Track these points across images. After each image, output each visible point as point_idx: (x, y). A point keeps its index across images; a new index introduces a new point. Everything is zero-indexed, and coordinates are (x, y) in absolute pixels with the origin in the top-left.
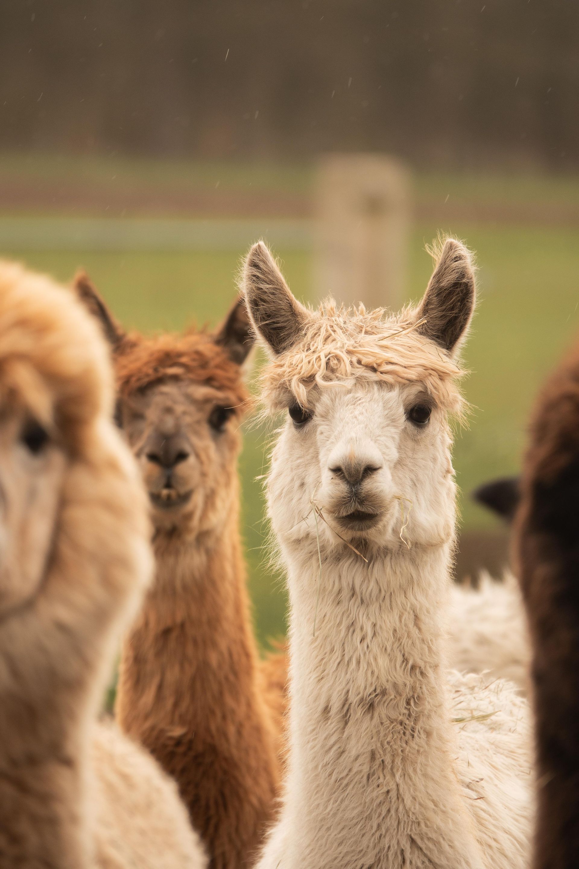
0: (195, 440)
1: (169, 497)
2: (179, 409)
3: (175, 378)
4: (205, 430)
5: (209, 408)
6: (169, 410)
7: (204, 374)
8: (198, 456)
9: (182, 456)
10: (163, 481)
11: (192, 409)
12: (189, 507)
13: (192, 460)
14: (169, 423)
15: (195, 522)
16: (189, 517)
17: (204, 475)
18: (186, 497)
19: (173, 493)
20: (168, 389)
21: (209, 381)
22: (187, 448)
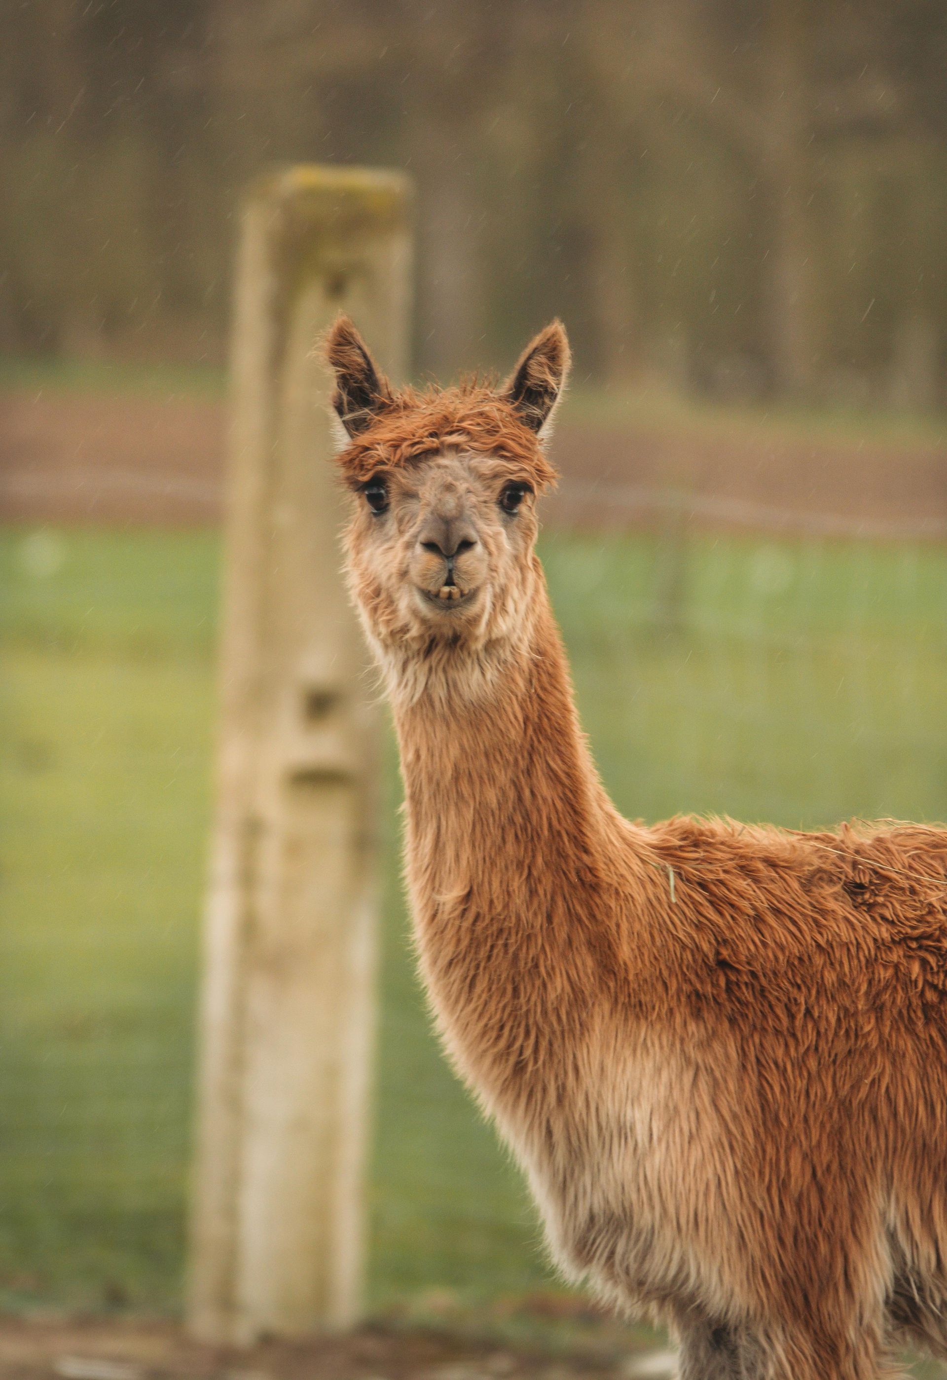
0: (481, 525)
1: (450, 596)
2: (462, 487)
3: (456, 448)
4: (495, 512)
5: (499, 484)
6: (449, 488)
7: (492, 441)
8: (485, 545)
9: (467, 545)
10: (444, 576)
11: (478, 486)
12: (473, 610)
13: (479, 549)
14: (450, 503)
15: (481, 629)
16: (474, 621)
17: (493, 569)
18: (470, 597)
19: (455, 590)
20: (448, 461)
21: (499, 450)
22: (473, 535)
